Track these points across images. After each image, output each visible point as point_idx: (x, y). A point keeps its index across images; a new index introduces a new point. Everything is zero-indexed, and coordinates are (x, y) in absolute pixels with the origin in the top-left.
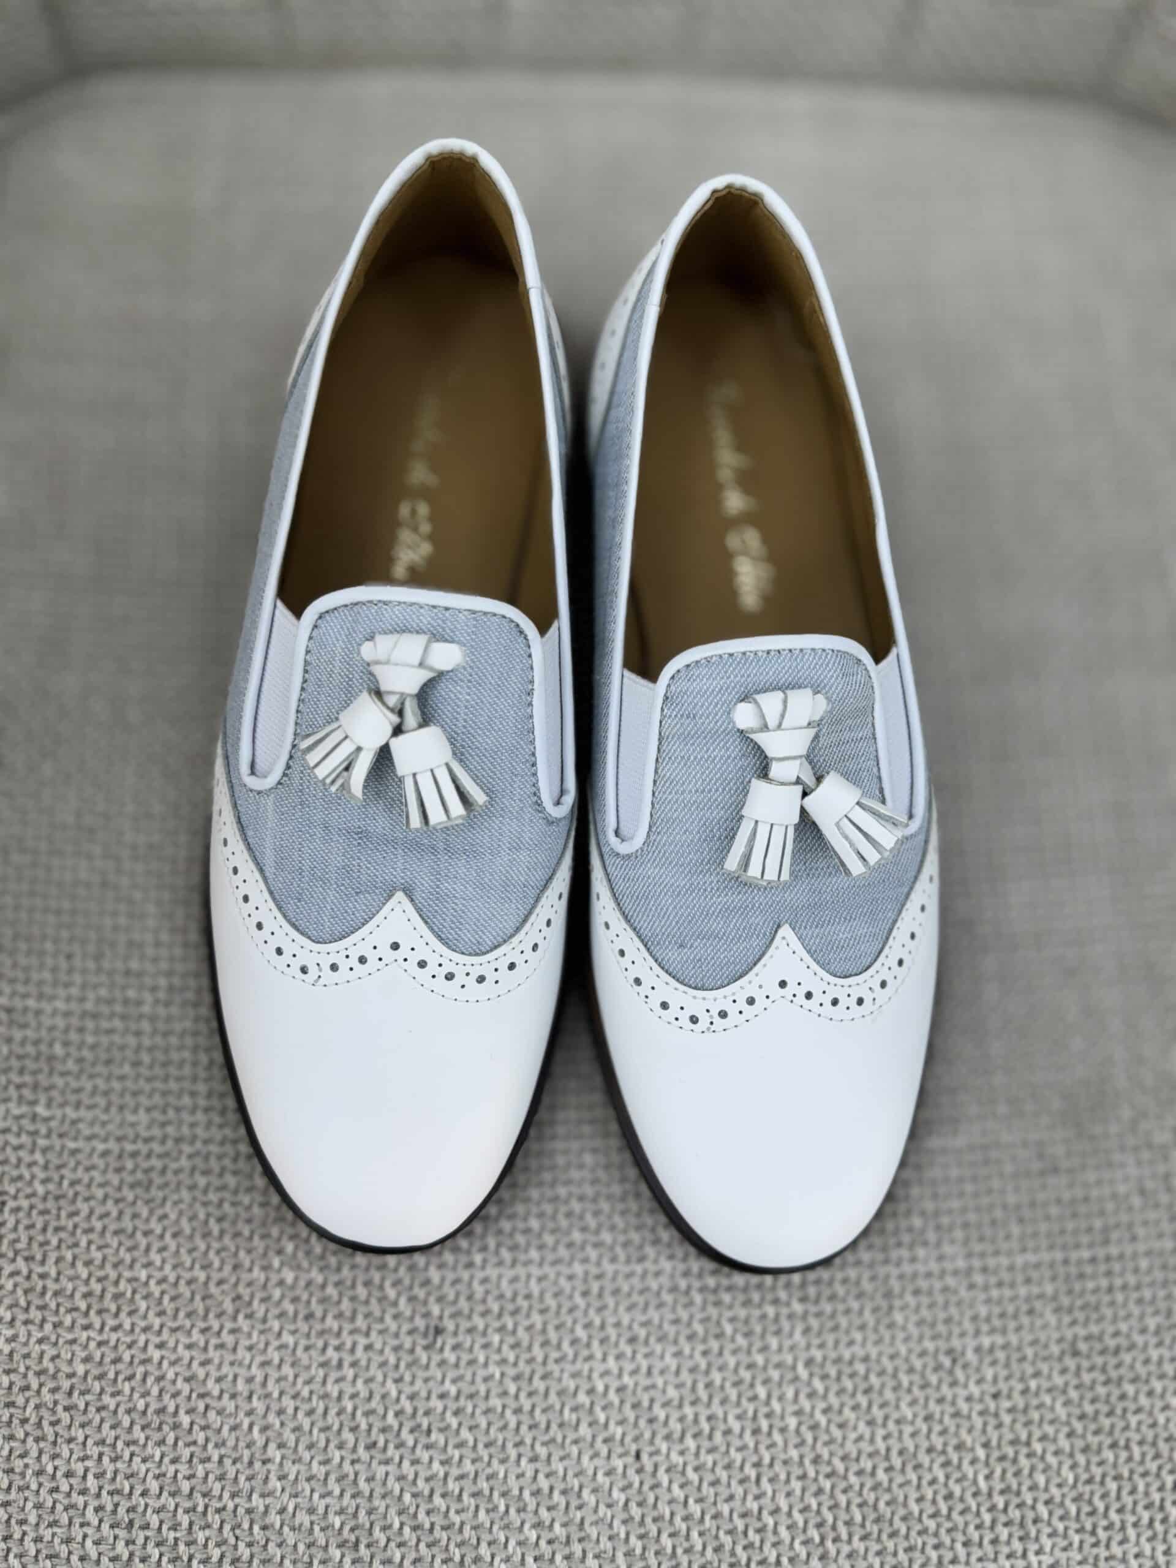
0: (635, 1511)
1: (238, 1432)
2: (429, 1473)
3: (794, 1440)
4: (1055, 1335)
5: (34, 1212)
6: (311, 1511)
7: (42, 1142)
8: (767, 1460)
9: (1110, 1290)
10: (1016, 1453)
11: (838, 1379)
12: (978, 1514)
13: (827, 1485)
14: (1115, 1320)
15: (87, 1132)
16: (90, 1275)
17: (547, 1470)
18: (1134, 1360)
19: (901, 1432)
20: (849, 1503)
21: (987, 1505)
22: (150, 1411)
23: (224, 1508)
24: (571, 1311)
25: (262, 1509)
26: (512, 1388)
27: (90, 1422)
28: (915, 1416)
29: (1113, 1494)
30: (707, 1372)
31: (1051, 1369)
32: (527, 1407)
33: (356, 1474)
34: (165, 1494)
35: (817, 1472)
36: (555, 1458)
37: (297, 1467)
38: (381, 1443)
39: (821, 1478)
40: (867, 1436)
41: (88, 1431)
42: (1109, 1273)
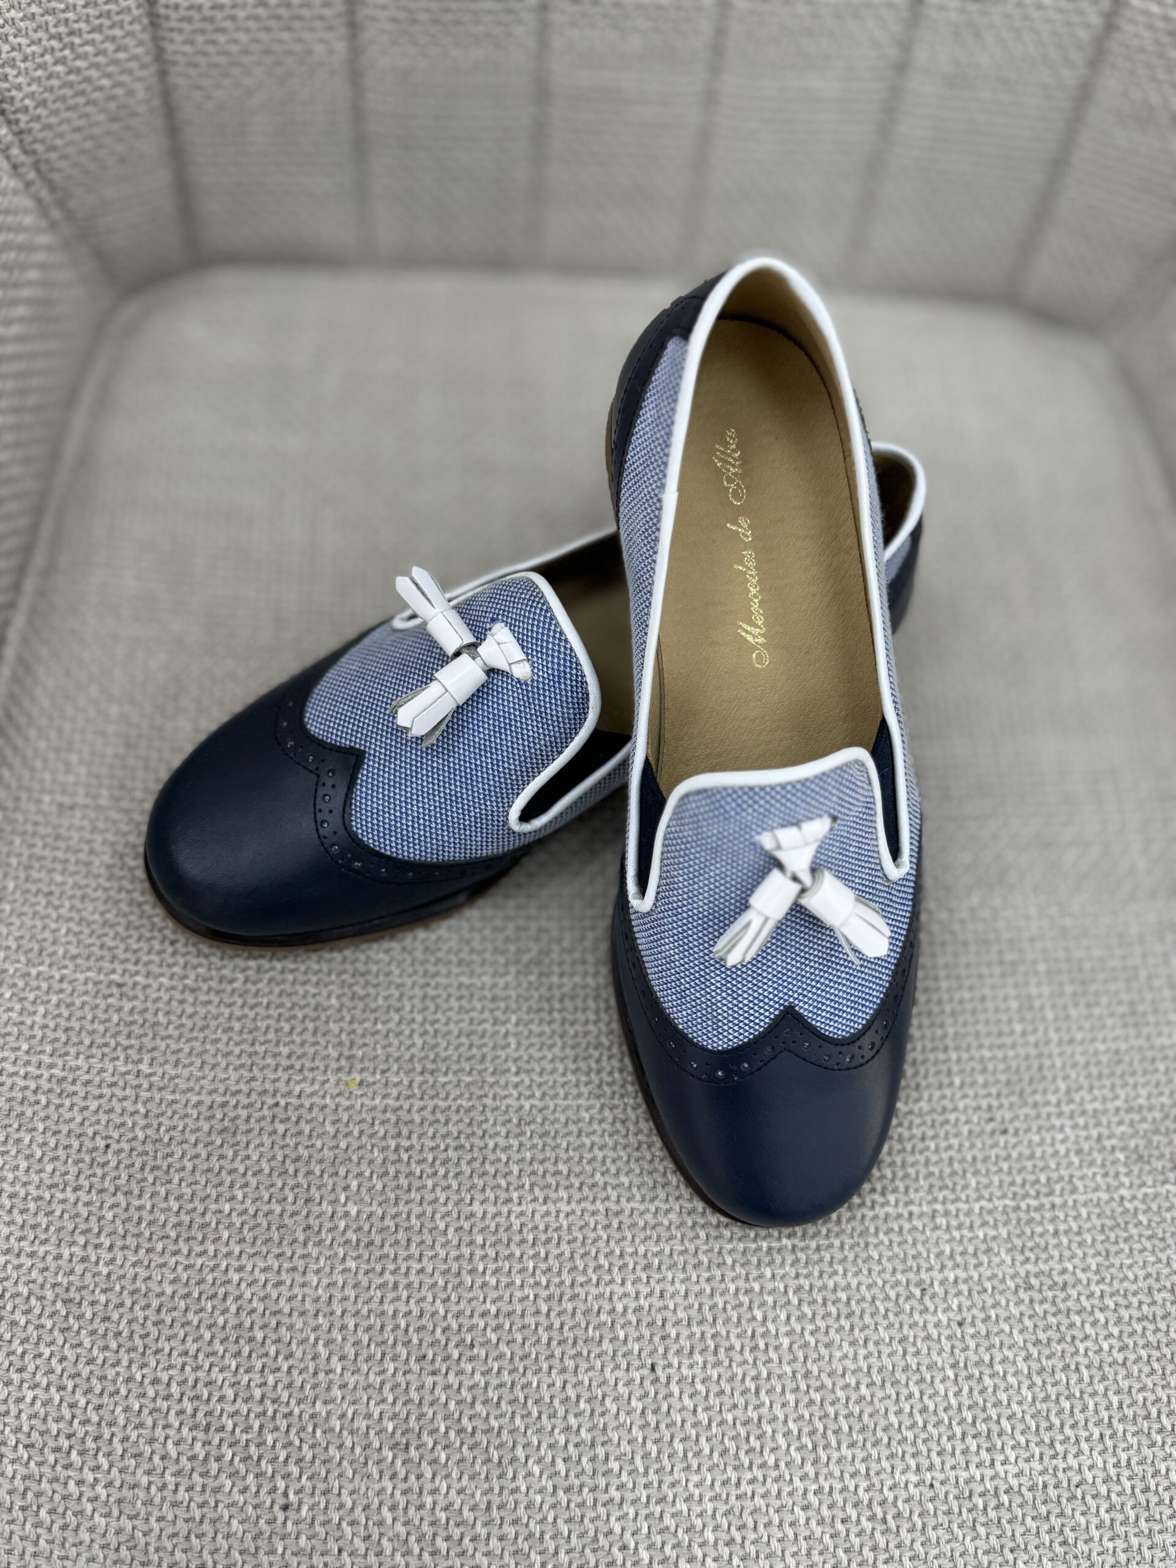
0: (652, 1419)
1: (304, 1346)
2: (471, 1383)
3: (787, 1357)
4: (1012, 1271)
5: (135, 1153)
6: (368, 1416)
7: (144, 1095)
8: (764, 1374)
9: (1056, 1233)
10: (981, 1373)
11: (824, 1304)
12: (950, 1426)
13: (817, 1397)
14: (1061, 1260)
15: (184, 1086)
16: (180, 1208)
17: (574, 1380)
18: (1079, 1294)
19: (879, 1353)
20: (836, 1415)
21: (958, 1420)
22: (229, 1325)
23: (291, 1414)
24: (595, 1241)
25: (324, 1414)
26: (544, 1309)
27: (176, 1335)
28: (891, 1339)
29: (1067, 1412)
30: (712, 1295)
31: (1008, 1301)
32: (557, 1325)
33: (408, 1384)
34: (239, 1400)
35: (808, 1387)
36: (581, 1370)
37: (356, 1377)
38: (430, 1356)
39: (811, 1391)
40: (851, 1355)
41: (173, 1343)
42: (1054, 1219)
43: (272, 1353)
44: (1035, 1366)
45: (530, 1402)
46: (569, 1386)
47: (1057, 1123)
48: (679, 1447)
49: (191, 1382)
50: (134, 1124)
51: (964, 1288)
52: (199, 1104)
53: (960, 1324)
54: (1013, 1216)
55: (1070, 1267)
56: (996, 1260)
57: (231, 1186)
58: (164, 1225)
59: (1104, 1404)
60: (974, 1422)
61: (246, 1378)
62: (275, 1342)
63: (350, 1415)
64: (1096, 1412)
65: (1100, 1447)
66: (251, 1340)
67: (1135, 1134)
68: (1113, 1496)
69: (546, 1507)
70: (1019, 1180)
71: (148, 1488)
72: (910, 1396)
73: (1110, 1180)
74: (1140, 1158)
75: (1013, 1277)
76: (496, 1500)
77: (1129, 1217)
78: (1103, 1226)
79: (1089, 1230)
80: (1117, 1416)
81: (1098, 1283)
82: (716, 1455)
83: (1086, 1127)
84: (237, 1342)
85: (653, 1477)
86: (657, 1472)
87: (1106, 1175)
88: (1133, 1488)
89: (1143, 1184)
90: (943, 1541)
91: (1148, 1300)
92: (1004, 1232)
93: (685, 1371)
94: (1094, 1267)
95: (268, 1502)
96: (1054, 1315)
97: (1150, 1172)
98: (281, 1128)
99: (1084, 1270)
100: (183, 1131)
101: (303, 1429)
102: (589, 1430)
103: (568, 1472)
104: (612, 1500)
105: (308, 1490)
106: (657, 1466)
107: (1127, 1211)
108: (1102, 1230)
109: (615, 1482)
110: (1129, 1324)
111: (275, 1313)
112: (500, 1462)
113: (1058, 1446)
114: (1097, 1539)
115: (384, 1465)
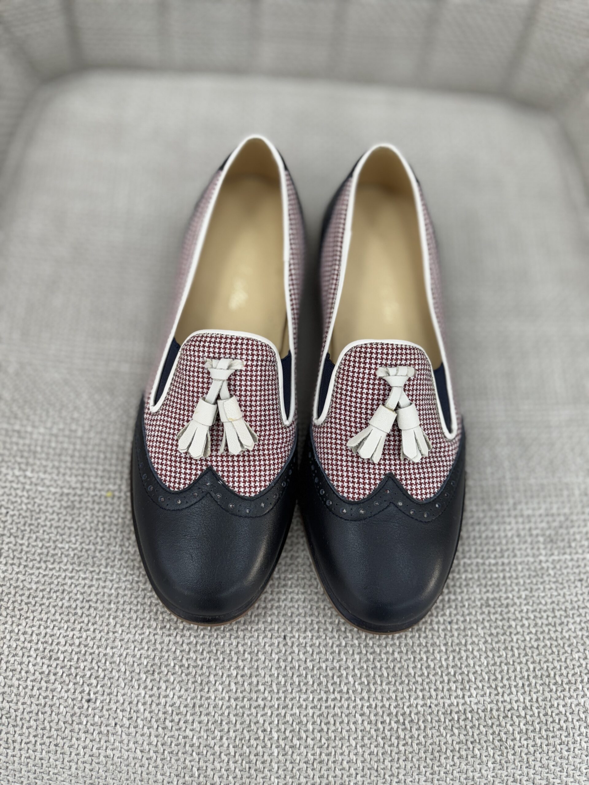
43: (86, 621)
44: (489, 647)
45: (219, 653)
46: (240, 645)
47: (507, 520)
48: (296, 680)
49: (43, 634)
50: (22, 502)
51: (453, 605)
52: (55, 493)
53: (450, 623)
54: (481, 568)
55: (510, 596)
56: (471, 590)
57: (70, 535)
58: (34, 554)
59: (526, 668)
60: (455, 675)
61: (72, 633)
62: (88, 616)
63: (124, 655)
64: (521, 672)
65: (522, 691)
66: (76, 614)
67: (549, 528)
68: (528, 717)
69: (224, 707)
70: (485, 549)
71: (18, 688)
72: (421, 659)
73: (535, 551)
74: (552, 541)
75: (480, 600)
76: (198, 703)
77: (543, 571)
78: (530, 576)
79: (522, 577)
80: (532, 675)
81: (525, 605)
82: (316, 685)
83: (523, 523)
84: (68, 615)
85: (281, 695)
86: (284, 692)
87: (532, 549)
88: (539, 713)
89: (552, 554)
90: (435, 736)
91: (552, 615)
92: (476, 576)
93: (301, 640)
94: (524, 596)
95: (80, 698)
96: (501, 620)
97: (557, 548)
98: (97, 507)
99: (518, 598)
100: (47, 507)
101: (100, 661)
102: (249, 669)
103: (237, 689)
104: (259, 706)
105: (101, 693)
106: (284, 689)
107: (542, 568)
108: (529, 577)
109: (261, 696)
110: (541, 627)
111: (88, 601)
112: (201, 683)
113: (499, 689)
114: (518, 739)
115: (141, 682)
